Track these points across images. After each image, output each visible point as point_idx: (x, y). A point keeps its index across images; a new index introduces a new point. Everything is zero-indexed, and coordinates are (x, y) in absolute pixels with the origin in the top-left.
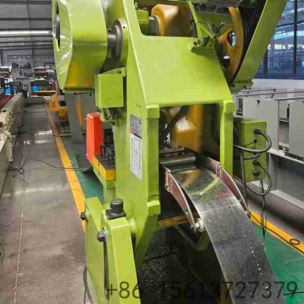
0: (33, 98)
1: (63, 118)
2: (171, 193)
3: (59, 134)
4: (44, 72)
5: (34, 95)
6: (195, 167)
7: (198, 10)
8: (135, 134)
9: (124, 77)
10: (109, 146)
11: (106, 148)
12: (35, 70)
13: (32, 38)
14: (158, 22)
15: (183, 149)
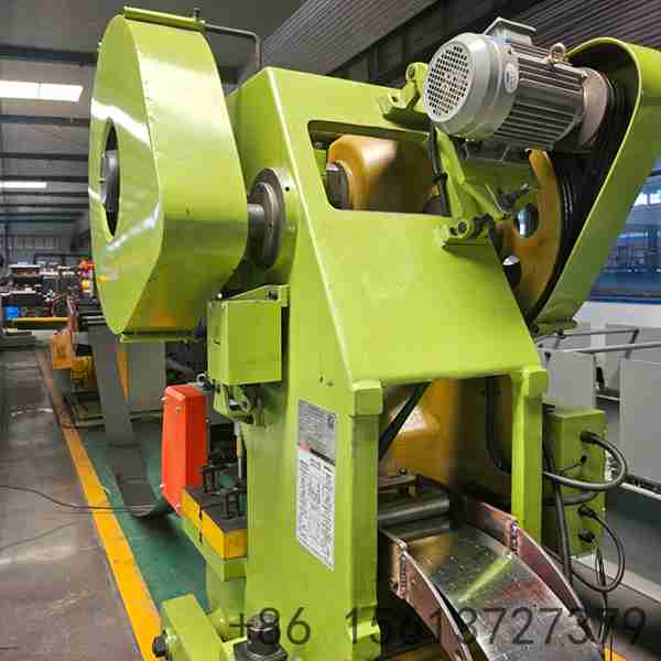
0: (8, 334)
1: (82, 383)
2: (408, 600)
3: (73, 421)
4: (34, 274)
5: (10, 327)
6: (446, 526)
7: (465, 154)
8: (313, 451)
9: (283, 309)
10: (225, 468)
11: (216, 473)
12: (14, 270)
13: (7, 197)
14: (346, 177)
15: (411, 478)
